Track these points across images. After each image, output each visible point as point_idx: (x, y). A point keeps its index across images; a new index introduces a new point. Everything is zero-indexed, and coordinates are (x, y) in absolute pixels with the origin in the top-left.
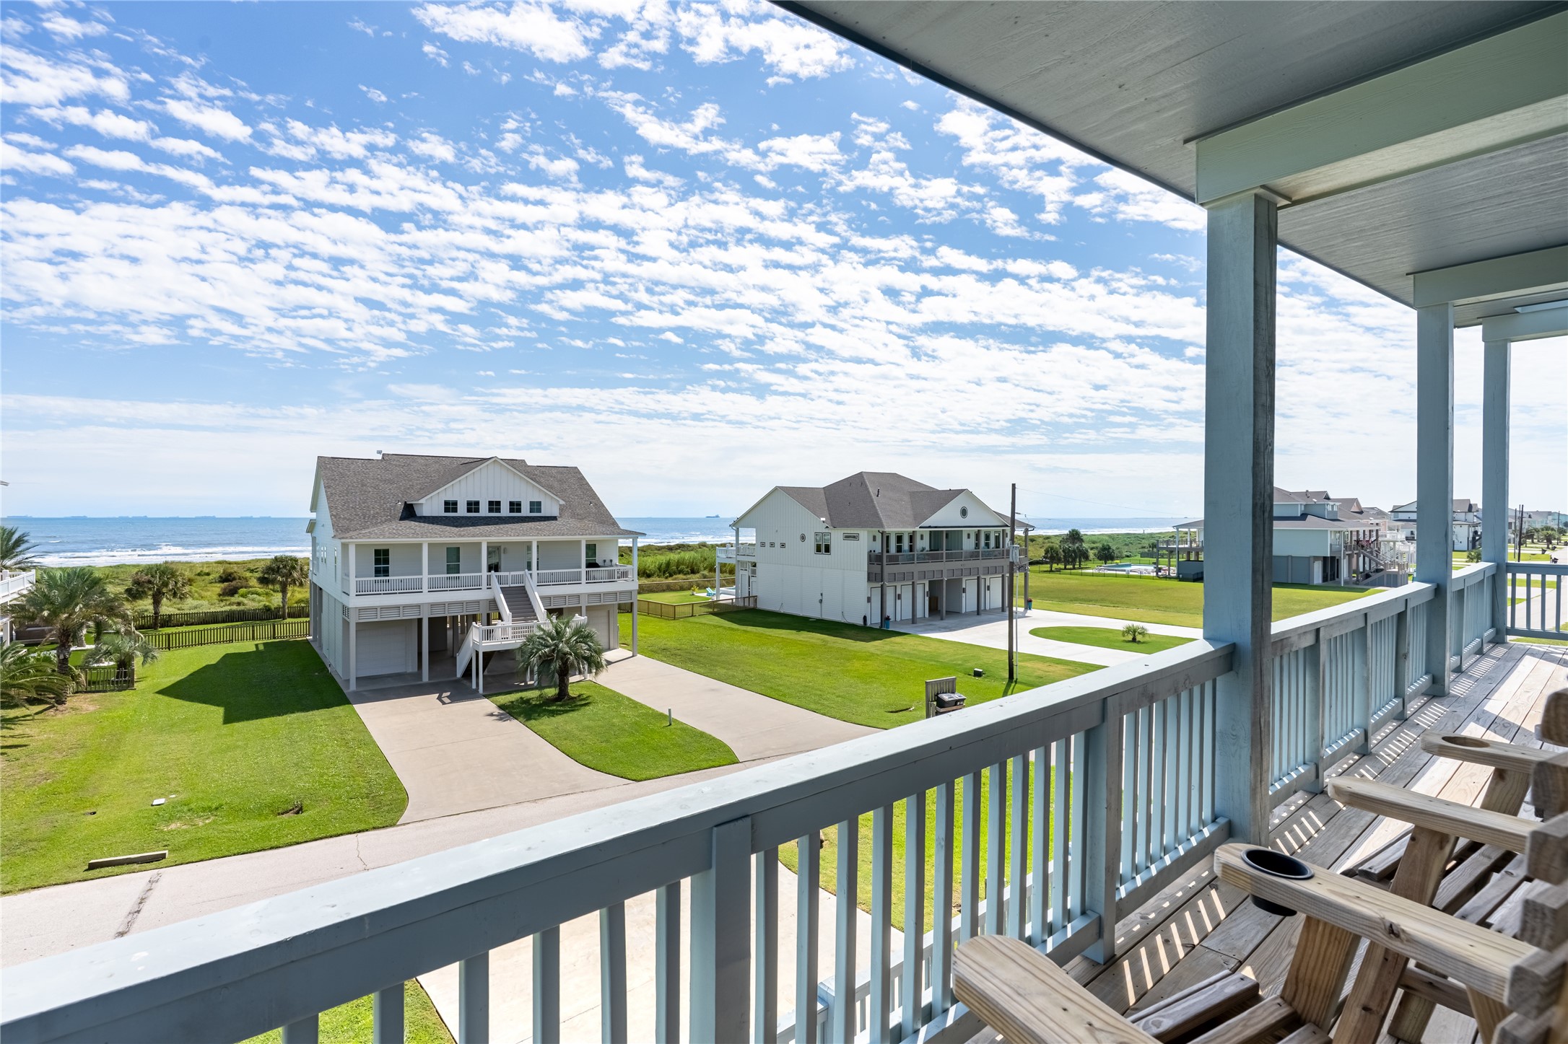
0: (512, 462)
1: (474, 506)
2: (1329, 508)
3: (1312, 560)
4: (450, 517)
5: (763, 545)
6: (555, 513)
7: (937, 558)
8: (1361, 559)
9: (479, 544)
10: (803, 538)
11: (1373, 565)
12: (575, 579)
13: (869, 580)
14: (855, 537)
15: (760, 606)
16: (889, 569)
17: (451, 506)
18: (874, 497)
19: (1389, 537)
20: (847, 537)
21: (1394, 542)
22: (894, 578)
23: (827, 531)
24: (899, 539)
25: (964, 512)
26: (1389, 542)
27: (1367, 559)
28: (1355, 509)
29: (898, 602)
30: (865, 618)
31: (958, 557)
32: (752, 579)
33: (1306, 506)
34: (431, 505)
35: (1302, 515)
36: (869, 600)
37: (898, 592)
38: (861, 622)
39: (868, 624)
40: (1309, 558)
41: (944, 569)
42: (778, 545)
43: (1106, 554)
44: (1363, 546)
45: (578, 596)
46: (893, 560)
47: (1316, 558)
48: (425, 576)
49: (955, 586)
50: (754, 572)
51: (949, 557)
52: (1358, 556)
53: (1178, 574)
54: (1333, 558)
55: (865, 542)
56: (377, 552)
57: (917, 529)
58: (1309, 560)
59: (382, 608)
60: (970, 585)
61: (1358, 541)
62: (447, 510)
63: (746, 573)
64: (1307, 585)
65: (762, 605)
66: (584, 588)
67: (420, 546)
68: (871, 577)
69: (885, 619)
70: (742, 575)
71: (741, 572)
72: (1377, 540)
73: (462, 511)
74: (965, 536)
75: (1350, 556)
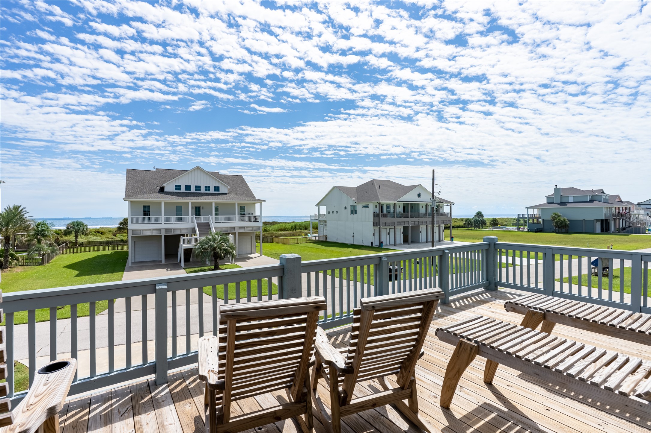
0: (213, 173)
1: (188, 187)
2: (604, 197)
3: (595, 221)
4: (177, 192)
5: (329, 213)
6: (226, 192)
7: (407, 216)
8: (621, 221)
9: (188, 203)
10: (345, 208)
11: (627, 224)
12: (233, 220)
13: (374, 225)
14: (367, 206)
15: (328, 240)
16: (382, 220)
17: (178, 187)
18: (377, 189)
19: (635, 212)
20: (364, 206)
21: (639, 215)
22: (385, 224)
23: (355, 204)
24: (388, 207)
25: (419, 195)
26: (635, 214)
27: (624, 221)
28: (618, 200)
29: (388, 236)
30: (372, 243)
31: (417, 216)
32: (325, 228)
33: (592, 196)
34: (170, 187)
35: (590, 201)
36: (374, 234)
37: (388, 231)
38: (370, 245)
39: (374, 245)
40: (594, 220)
41: (410, 221)
42: (335, 212)
43: (495, 223)
44: (622, 215)
45: (234, 228)
46: (385, 216)
47: (597, 220)
48: (163, 216)
49: (416, 229)
50: (326, 225)
51: (412, 216)
52: (619, 219)
53: (528, 229)
54: (606, 220)
55: (372, 209)
56: (145, 207)
57: (396, 202)
58: (594, 221)
59: (143, 230)
60: (423, 229)
61: (619, 212)
62: (176, 189)
63: (322, 226)
64: (593, 233)
65: (329, 240)
66: (237, 224)
67: (160, 203)
68: (375, 224)
69: (381, 243)
70: (321, 227)
71: (321, 226)
72: (629, 212)
73: (183, 190)
74: (421, 207)
75: (615, 220)
